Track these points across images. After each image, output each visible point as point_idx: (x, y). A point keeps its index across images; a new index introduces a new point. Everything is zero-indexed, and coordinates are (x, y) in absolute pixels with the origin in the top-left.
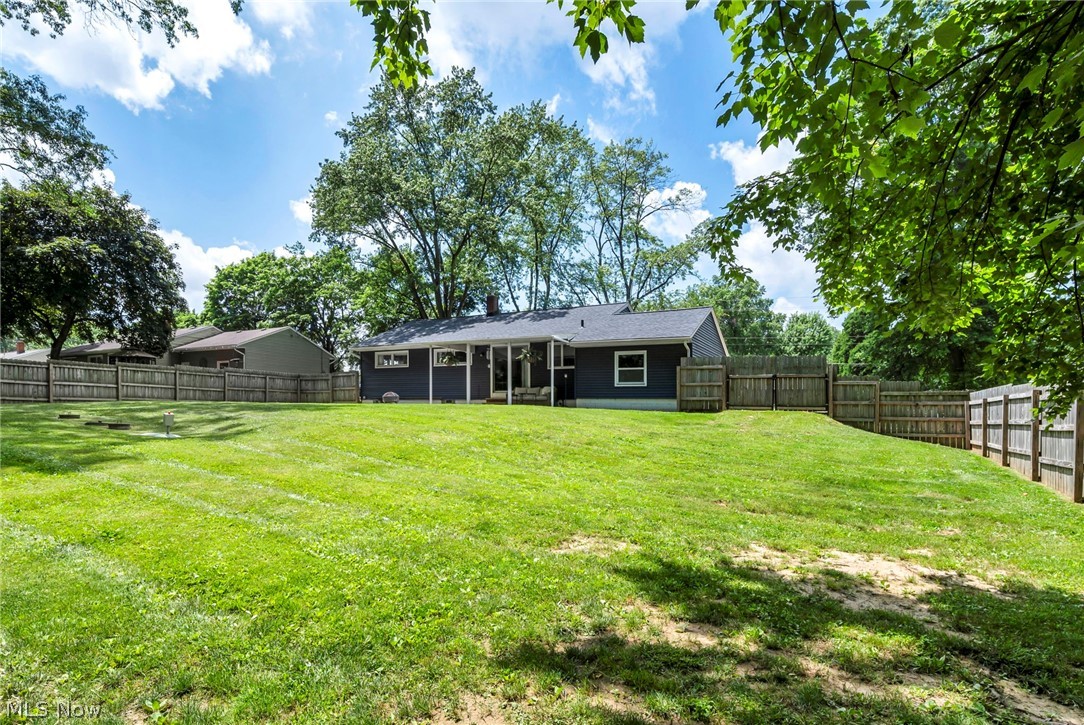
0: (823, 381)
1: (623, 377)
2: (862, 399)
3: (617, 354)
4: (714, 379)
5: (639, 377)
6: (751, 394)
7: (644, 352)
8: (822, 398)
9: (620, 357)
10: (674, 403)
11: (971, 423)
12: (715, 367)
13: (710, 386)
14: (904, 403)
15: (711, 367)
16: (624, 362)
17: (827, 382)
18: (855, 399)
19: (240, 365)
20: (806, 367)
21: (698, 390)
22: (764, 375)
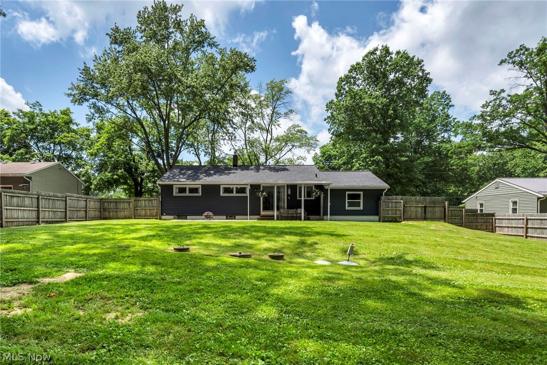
0: (443, 208)
1: (350, 204)
2: (458, 216)
3: (347, 193)
4: (398, 206)
5: (358, 204)
6: (414, 214)
7: (361, 193)
8: (443, 216)
9: (348, 194)
10: (377, 218)
11: (496, 225)
12: (398, 201)
13: (395, 210)
14: (473, 218)
15: (396, 201)
16: (351, 197)
17: (445, 209)
18: (455, 216)
19: (28, 189)
20: (437, 202)
21: (390, 211)
22: (421, 205)
